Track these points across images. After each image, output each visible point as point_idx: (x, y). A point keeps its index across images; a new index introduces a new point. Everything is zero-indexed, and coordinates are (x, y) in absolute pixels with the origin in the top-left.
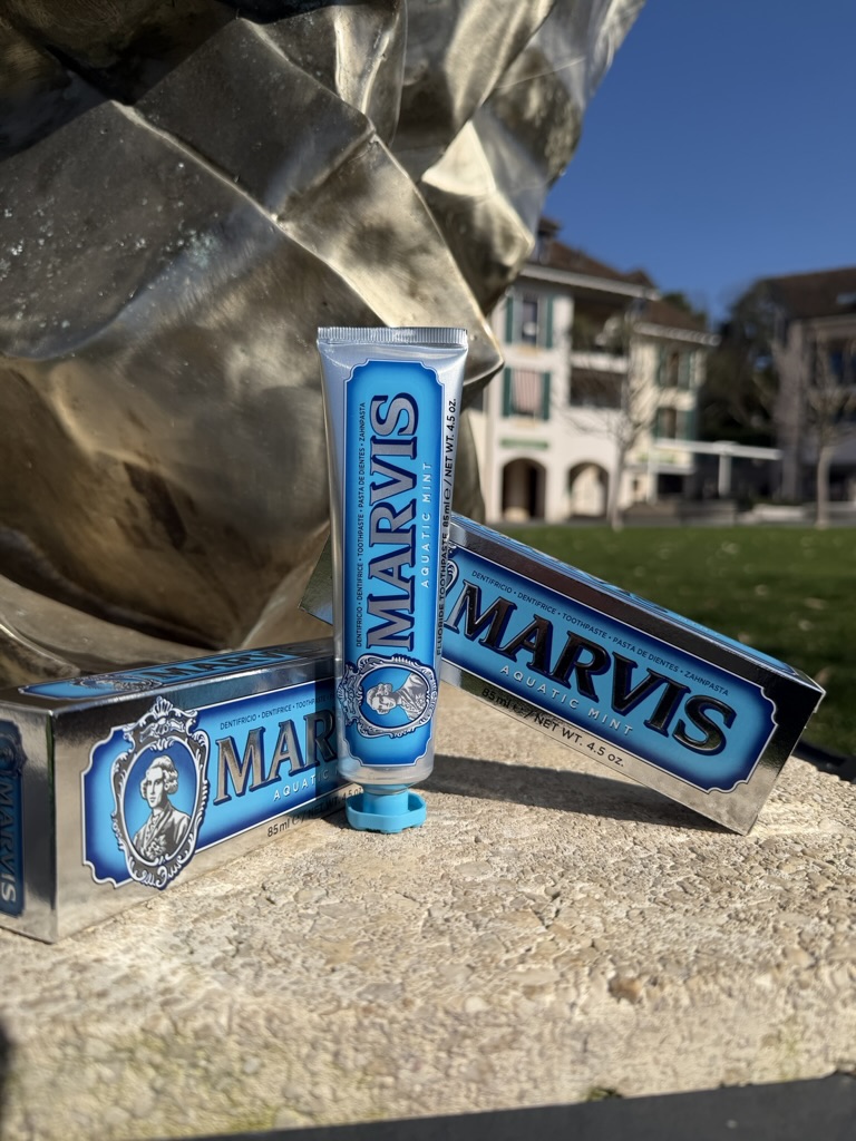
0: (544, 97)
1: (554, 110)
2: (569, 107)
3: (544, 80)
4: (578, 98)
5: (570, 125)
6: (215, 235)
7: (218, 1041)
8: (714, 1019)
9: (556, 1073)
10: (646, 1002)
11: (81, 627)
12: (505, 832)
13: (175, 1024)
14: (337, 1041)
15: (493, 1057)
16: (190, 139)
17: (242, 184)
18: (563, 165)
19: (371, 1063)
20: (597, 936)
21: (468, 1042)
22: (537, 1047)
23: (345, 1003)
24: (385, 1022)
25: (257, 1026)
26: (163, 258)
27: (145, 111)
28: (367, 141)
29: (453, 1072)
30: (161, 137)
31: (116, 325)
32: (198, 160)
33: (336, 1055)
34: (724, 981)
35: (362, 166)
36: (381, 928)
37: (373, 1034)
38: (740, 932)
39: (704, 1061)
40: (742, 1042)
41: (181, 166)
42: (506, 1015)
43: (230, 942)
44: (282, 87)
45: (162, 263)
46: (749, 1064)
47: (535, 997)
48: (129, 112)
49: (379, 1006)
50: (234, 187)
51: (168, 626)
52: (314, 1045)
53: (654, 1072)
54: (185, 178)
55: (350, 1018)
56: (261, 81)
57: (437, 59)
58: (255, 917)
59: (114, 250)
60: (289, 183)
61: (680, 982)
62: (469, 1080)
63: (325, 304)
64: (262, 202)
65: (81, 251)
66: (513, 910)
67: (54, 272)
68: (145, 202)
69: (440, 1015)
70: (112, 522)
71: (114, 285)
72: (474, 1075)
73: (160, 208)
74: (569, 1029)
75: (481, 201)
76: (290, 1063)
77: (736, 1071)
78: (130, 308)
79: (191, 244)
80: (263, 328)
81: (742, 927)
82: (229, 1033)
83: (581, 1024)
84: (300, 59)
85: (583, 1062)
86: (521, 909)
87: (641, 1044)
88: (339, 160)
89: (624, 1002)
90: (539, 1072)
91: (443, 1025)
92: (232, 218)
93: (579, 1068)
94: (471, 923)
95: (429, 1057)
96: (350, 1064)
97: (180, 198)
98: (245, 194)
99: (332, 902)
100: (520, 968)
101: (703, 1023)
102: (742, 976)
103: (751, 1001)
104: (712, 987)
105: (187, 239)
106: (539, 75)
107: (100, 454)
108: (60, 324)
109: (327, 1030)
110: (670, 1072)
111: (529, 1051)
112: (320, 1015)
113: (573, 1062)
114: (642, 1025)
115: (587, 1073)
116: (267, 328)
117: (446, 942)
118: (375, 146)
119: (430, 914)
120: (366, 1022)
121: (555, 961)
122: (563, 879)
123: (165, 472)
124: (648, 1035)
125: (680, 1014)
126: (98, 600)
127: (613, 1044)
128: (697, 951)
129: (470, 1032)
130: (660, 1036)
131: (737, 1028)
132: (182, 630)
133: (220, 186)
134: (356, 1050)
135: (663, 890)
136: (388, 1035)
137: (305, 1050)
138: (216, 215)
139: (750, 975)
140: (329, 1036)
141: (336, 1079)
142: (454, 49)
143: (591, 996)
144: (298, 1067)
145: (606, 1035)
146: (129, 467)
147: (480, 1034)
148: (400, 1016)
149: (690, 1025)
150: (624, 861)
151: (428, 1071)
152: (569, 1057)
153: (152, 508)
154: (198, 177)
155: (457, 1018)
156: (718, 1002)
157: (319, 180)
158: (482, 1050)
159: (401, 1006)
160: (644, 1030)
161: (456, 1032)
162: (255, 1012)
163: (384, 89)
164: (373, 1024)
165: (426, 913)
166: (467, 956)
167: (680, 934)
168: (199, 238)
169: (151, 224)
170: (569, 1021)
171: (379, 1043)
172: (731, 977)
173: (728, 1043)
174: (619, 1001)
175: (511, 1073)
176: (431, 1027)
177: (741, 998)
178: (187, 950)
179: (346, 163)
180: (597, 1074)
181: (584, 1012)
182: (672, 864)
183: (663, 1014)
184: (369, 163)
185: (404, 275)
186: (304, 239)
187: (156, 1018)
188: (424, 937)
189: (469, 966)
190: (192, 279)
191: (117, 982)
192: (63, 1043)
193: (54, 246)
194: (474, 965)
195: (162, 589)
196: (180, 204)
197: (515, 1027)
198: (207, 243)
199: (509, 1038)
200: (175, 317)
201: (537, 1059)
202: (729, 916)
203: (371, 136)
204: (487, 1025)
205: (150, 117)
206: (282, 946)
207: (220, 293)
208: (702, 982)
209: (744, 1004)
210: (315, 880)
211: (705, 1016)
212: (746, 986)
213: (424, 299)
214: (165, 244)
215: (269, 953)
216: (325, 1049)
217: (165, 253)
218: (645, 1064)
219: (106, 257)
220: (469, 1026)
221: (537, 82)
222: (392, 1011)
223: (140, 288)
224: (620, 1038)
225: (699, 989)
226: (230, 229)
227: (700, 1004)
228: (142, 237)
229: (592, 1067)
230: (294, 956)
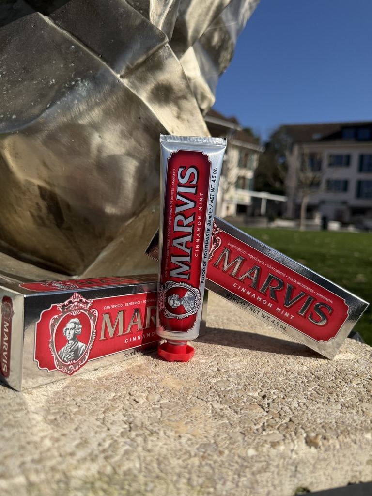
0: (220, 37)
1: (224, 42)
2: (230, 42)
3: (221, 29)
4: (234, 39)
5: (230, 50)
6: (90, 81)
7: (135, 476)
8: (348, 453)
9: (283, 482)
10: (322, 448)
11: (9, 262)
12: (229, 366)
13: (114, 469)
14: (190, 473)
15: (258, 476)
16: (77, 35)
17: (103, 58)
18: (225, 68)
19: (204, 482)
20: (291, 416)
21: (247, 470)
22: (276, 470)
23: (193, 454)
24: (211, 462)
25: (153, 468)
26: (64, 90)
27: (54, 20)
28: (163, 45)
29: (240, 484)
30: (63, 32)
31: (40, 119)
32: (81, 45)
33: (189, 479)
34: (352, 437)
35: (160, 56)
36: (194, 414)
37: (206, 469)
38: (350, 413)
39: (343, 473)
40: (359, 463)
41: (73, 47)
42: (264, 456)
43: (125, 423)
44: (125, 16)
45: (64, 91)
46: (360, 473)
47: (277, 447)
48: (46, 19)
49: (209, 455)
50: (100, 60)
51: (49, 263)
52: (179, 475)
53: (323, 479)
54: (75, 53)
55: (196, 461)
56: (114, 12)
57: (183, 13)
58: (132, 410)
59: (38, 83)
60: (126, 61)
61: (335, 438)
62: (248, 487)
63: (140, 118)
64: (113, 68)
65: (21, 82)
66: (249, 404)
67: (7, 91)
68: (54, 62)
69: (236, 458)
70: (28, 213)
71: (39, 100)
72: (249, 485)
73: (62, 66)
74: (290, 461)
75: (194, 79)
76: (168, 484)
77: (355, 476)
78: (47, 112)
79: (78, 84)
80: (110, 127)
81: (349, 410)
82: (140, 471)
83: (295, 459)
84: (133, 4)
85: (295, 476)
86: (253, 404)
87: (319, 467)
88: (151, 52)
89: (313, 448)
90: (276, 482)
91: (237, 462)
92: (99, 74)
93: (293, 479)
94: (233, 411)
95: (230, 478)
96: (195, 483)
97: (72, 62)
98: (105, 63)
99: (165, 402)
100: (264, 433)
101: (344, 456)
102: (359, 434)
103: (363, 446)
104: (348, 440)
105: (76, 81)
106: (219, 27)
107: (27, 181)
108: (11, 116)
109: (185, 468)
110: (329, 478)
111: (273, 473)
112: (183, 461)
113: (291, 476)
114: (320, 458)
115: (296, 481)
116: (111, 127)
117: (226, 421)
118: (167, 48)
119: (213, 407)
120: (204, 463)
121: (278, 428)
122: (264, 388)
123: (57, 191)
124: (322, 463)
125: (335, 452)
126: (15, 250)
127: (308, 467)
128: (336, 422)
129: (249, 465)
130: (327, 462)
131: (357, 458)
132: (55, 266)
133: (93, 59)
134: (198, 476)
135: (308, 393)
136: (213, 469)
137: (175, 478)
138: (91, 72)
139: (363, 433)
140: (186, 471)
141: (188, 491)
142: (190, 9)
143: (299, 445)
144: (171, 487)
145: (305, 463)
146: (40, 188)
147: (252, 466)
148: (219, 459)
149: (339, 457)
150: (286, 379)
151: (229, 485)
152: (289, 474)
153: (49, 208)
154: (81, 53)
155: (244, 459)
156: (350, 446)
157: (141, 60)
158: (253, 474)
159: (219, 454)
160: (321, 460)
161: (242, 465)
162: (152, 461)
163: (168, 22)
164: (207, 464)
165: (211, 406)
166: (238, 428)
167: (325, 414)
168: (82, 82)
169: (57, 73)
170: (290, 458)
171: (208, 472)
172: (355, 435)
173: (353, 464)
174: (310, 447)
175: (265, 483)
176: (232, 464)
177: (359, 444)
178: (106, 428)
179: (153, 54)
180: (300, 481)
181: (297, 454)
182: (307, 380)
183: (328, 453)
184: (163, 55)
185: (175, 108)
186: (132, 87)
187: (105, 466)
188: (215, 419)
189: (241, 432)
190: (78, 101)
191: (77, 446)
192: (58, 482)
193: (7, 79)
194: (243, 432)
195: (47, 246)
196: (73, 65)
197: (267, 462)
198: (86, 85)
199: (265, 467)
200: (69, 117)
201: (276, 476)
202: (341, 405)
203: (165, 43)
204: (256, 461)
205: (57, 22)
206: (151, 424)
207: (90, 108)
208: (344, 438)
209: (361, 447)
210: (153, 390)
211: (345, 453)
212: (362, 439)
213: (183, 120)
214: (65, 83)
215: (147, 429)
216: (184, 477)
217: (65, 87)
218: (320, 475)
219: (35, 86)
220: (248, 462)
221: (218, 30)
222: (215, 457)
223: (53, 103)
224: (311, 464)
225: (343, 441)
226: (97, 80)
227: (343, 447)
228: (52, 79)
229: (298, 478)
230: (159, 429)
